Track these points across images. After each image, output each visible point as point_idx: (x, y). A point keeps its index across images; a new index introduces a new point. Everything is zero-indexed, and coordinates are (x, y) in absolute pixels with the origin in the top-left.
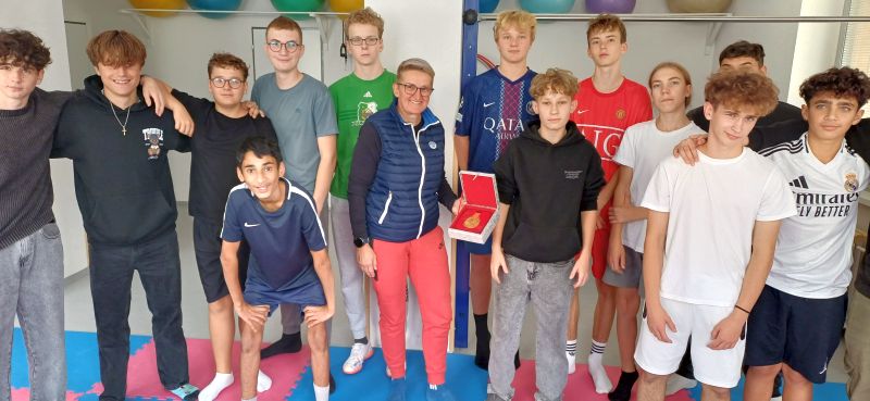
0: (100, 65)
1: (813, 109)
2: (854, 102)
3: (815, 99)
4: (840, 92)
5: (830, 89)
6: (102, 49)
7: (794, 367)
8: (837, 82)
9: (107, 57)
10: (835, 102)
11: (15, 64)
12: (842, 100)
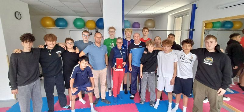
0: (47, 41)
1: (184, 46)
2: (191, 45)
3: (184, 44)
4: (188, 43)
5: (187, 43)
6: (47, 38)
7: (184, 94)
8: (187, 41)
9: (48, 39)
10: (187, 45)
11: (29, 41)
12: (189, 45)
